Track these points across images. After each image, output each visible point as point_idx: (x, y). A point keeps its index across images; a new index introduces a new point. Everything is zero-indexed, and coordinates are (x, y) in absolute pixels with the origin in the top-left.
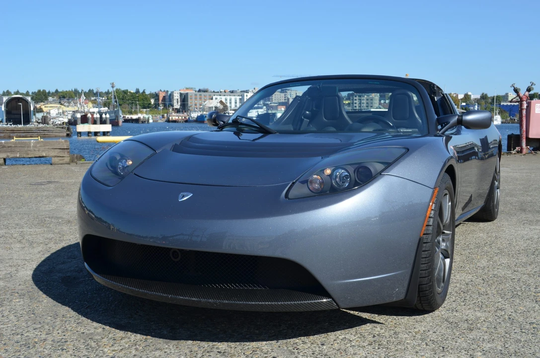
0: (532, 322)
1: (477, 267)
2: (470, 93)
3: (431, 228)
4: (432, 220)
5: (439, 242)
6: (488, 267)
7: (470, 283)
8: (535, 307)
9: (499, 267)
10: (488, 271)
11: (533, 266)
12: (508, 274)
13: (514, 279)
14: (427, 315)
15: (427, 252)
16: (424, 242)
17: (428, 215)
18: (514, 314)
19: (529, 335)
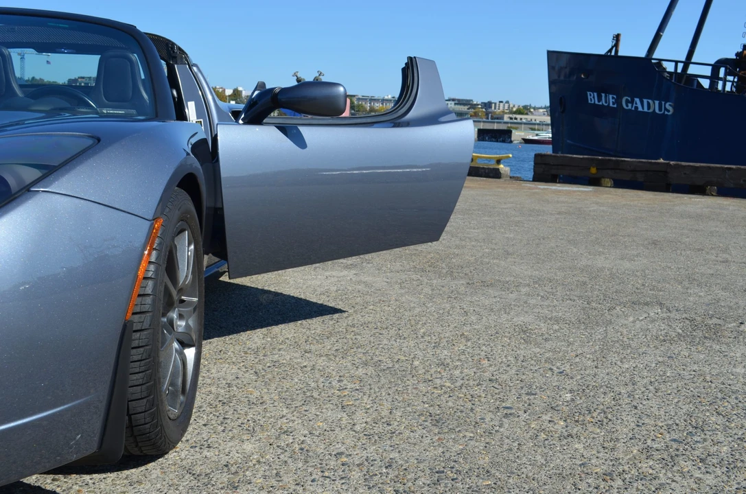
0: (340, 451)
1: (246, 350)
2: (240, 89)
3: (149, 300)
4: (150, 283)
5: (171, 323)
6: (264, 348)
7: (234, 383)
8: (340, 420)
9: (281, 347)
10: (264, 356)
11: (333, 339)
12: (296, 358)
13: (305, 367)
14: (153, 464)
15: (142, 349)
16: (134, 329)
17: (141, 274)
18: (308, 440)
19: (337, 482)
